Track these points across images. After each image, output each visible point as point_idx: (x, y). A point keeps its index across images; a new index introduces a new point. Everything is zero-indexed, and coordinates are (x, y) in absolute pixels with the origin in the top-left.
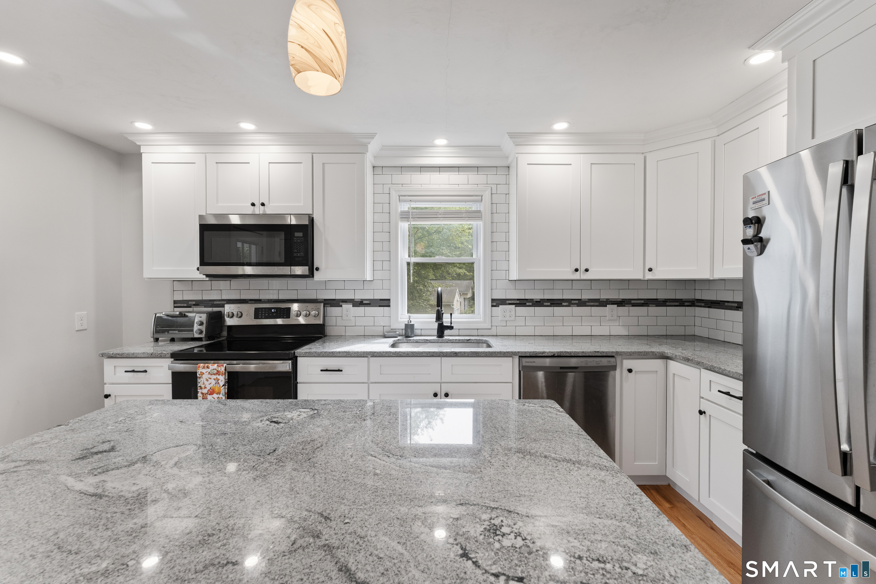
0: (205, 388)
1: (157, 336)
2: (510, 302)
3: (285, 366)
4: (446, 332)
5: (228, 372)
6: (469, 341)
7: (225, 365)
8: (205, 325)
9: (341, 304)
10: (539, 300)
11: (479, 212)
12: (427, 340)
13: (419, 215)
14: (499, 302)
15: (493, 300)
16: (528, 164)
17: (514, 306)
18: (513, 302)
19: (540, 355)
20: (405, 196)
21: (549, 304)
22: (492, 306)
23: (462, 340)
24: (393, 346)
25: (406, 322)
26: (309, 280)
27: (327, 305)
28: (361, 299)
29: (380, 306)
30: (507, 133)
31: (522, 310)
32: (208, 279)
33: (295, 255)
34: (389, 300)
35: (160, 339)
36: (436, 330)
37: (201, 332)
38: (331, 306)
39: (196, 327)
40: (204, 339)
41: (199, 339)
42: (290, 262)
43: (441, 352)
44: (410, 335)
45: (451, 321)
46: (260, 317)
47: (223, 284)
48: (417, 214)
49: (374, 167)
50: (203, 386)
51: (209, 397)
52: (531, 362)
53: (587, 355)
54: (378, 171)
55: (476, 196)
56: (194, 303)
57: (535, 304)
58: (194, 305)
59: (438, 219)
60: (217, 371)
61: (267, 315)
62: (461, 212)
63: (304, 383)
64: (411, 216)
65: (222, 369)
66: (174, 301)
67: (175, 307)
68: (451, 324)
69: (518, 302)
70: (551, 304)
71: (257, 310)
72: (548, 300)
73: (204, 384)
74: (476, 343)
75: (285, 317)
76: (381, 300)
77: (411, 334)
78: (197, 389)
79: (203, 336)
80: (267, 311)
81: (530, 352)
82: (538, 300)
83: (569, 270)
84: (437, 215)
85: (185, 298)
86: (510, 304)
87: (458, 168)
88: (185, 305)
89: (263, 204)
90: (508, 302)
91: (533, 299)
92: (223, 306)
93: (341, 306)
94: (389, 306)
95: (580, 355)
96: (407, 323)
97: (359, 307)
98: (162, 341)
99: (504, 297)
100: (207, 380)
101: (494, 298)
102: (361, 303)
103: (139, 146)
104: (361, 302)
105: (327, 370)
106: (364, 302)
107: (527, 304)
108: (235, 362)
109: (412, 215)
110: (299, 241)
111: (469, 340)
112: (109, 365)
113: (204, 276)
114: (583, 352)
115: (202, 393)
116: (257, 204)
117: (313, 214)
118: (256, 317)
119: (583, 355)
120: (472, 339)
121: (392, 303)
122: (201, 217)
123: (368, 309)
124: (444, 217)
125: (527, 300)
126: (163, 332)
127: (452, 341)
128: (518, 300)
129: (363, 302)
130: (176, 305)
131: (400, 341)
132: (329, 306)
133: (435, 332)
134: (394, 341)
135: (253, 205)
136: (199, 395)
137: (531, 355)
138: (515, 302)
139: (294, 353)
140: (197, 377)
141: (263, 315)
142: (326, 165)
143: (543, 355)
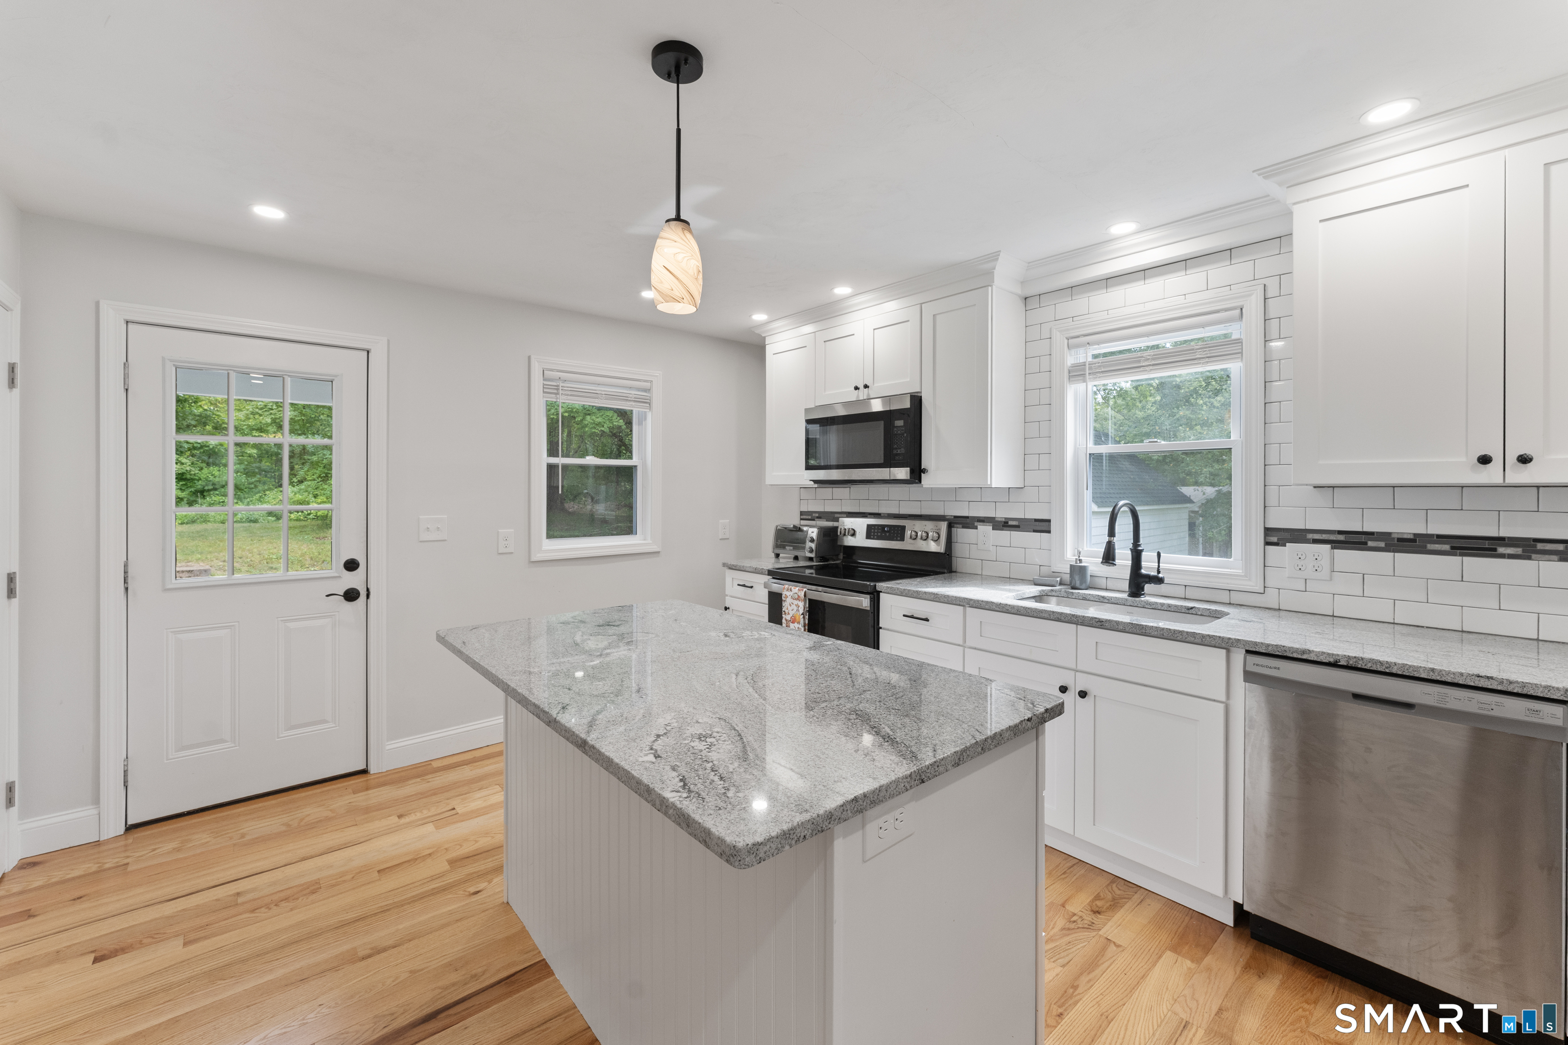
0: (789, 614)
1: (778, 551)
2: (1317, 536)
3: (864, 602)
4: (1148, 588)
5: (809, 599)
6: (1191, 611)
7: (805, 589)
8: (815, 542)
9: (976, 524)
10: (1412, 537)
11: (1239, 341)
12: (1103, 597)
13: (1104, 367)
14: (1287, 535)
15: (1268, 531)
16: (1321, 221)
17: (1329, 546)
18: (1325, 537)
19: (1295, 655)
20: (1078, 337)
21: (1446, 547)
22: (1267, 543)
23: (1176, 606)
24: (1039, 598)
25: (1072, 561)
26: (913, 488)
27: (958, 525)
28: (1005, 518)
29: (1035, 531)
30: (1254, 171)
31: (1348, 558)
32: (816, 486)
33: (895, 452)
34: (1049, 521)
35: (781, 555)
36: (1128, 582)
37: (811, 551)
38: (963, 527)
39: (809, 545)
40: (814, 559)
41: (811, 559)
42: (889, 462)
43: (1073, 615)
44: (1078, 584)
45: (1159, 566)
46: (872, 537)
47: (841, 492)
48: (1100, 367)
49: (1026, 299)
50: (787, 611)
51: (792, 625)
52: (1267, 667)
53: (1449, 679)
54: (1033, 303)
55: (1226, 310)
56: (817, 515)
57: (1393, 545)
58: (818, 518)
59: (1141, 369)
60: (798, 596)
61: (879, 534)
62: (1193, 350)
63: (888, 630)
64: (1087, 372)
65: (802, 594)
66: (801, 512)
67: (801, 519)
68: (1159, 572)
69: (1341, 537)
70: (1453, 548)
71: (869, 527)
72: (1441, 538)
73: (787, 609)
74: (1209, 616)
75: (899, 538)
76: (1036, 520)
77: (1081, 584)
78: (782, 614)
79: (813, 555)
80: (880, 529)
81: (1268, 645)
82: (1405, 536)
83: (1464, 459)
84: (1139, 361)
85: (810, 509)
86: (1315, 541)
87: (1184, 263)
88: (810, 517)
89: (866, 386)
90: (1310, 536)
91: (1390, 534)
92: (837, 520)
93: (976, 528)
94: (1049, 532)
95: (1423, 675)
96: (1073, 563)
97: (1002, 530)
98: (784, 558)
99: (1300, 526)
100: (790, 605)
101: (1271, 525)
102: (1004, 525)
103: (764, 338)
104: (1005, 522)
105: (912, 617)
106: (1011, 523)
107: (1370, 544)
108: (820, 588)
109: (1090, 369)
110: (899, 432)
111: (1192, 608)
112: (730, 575)
113: (812, 483)
114: (1433, 670)
115: (786, 620)
116: (861, 387)
117: (921, 392)
118: (869, 536)
119: (1434, 678)
120: (1199, 609)
121: (1054, 526)
122: (807, 411)
123: (1015, 534)
124: (1153, 365)
125: (1372, 534)
126: (784, 547)
127: (1154, 607)
128: (1340, 532)
129: (1007, 523)
130: (802, 517)
131: (1054, 593)
132: (961, 526)
133: (1125, 586)
134: (1043, 591)
135: (856, 388)
136: (784, 621)
137: (1270, 651)
138: (1332, 537)
139: (875, 585)
140: (782, 600)
141: (876, 534)
142: (938, 317)
143: (1305, 657)
